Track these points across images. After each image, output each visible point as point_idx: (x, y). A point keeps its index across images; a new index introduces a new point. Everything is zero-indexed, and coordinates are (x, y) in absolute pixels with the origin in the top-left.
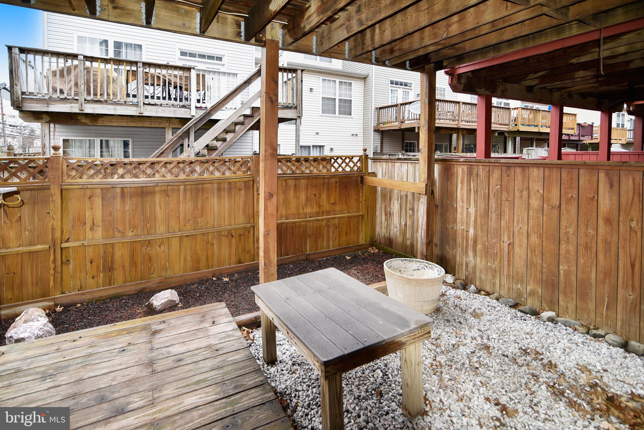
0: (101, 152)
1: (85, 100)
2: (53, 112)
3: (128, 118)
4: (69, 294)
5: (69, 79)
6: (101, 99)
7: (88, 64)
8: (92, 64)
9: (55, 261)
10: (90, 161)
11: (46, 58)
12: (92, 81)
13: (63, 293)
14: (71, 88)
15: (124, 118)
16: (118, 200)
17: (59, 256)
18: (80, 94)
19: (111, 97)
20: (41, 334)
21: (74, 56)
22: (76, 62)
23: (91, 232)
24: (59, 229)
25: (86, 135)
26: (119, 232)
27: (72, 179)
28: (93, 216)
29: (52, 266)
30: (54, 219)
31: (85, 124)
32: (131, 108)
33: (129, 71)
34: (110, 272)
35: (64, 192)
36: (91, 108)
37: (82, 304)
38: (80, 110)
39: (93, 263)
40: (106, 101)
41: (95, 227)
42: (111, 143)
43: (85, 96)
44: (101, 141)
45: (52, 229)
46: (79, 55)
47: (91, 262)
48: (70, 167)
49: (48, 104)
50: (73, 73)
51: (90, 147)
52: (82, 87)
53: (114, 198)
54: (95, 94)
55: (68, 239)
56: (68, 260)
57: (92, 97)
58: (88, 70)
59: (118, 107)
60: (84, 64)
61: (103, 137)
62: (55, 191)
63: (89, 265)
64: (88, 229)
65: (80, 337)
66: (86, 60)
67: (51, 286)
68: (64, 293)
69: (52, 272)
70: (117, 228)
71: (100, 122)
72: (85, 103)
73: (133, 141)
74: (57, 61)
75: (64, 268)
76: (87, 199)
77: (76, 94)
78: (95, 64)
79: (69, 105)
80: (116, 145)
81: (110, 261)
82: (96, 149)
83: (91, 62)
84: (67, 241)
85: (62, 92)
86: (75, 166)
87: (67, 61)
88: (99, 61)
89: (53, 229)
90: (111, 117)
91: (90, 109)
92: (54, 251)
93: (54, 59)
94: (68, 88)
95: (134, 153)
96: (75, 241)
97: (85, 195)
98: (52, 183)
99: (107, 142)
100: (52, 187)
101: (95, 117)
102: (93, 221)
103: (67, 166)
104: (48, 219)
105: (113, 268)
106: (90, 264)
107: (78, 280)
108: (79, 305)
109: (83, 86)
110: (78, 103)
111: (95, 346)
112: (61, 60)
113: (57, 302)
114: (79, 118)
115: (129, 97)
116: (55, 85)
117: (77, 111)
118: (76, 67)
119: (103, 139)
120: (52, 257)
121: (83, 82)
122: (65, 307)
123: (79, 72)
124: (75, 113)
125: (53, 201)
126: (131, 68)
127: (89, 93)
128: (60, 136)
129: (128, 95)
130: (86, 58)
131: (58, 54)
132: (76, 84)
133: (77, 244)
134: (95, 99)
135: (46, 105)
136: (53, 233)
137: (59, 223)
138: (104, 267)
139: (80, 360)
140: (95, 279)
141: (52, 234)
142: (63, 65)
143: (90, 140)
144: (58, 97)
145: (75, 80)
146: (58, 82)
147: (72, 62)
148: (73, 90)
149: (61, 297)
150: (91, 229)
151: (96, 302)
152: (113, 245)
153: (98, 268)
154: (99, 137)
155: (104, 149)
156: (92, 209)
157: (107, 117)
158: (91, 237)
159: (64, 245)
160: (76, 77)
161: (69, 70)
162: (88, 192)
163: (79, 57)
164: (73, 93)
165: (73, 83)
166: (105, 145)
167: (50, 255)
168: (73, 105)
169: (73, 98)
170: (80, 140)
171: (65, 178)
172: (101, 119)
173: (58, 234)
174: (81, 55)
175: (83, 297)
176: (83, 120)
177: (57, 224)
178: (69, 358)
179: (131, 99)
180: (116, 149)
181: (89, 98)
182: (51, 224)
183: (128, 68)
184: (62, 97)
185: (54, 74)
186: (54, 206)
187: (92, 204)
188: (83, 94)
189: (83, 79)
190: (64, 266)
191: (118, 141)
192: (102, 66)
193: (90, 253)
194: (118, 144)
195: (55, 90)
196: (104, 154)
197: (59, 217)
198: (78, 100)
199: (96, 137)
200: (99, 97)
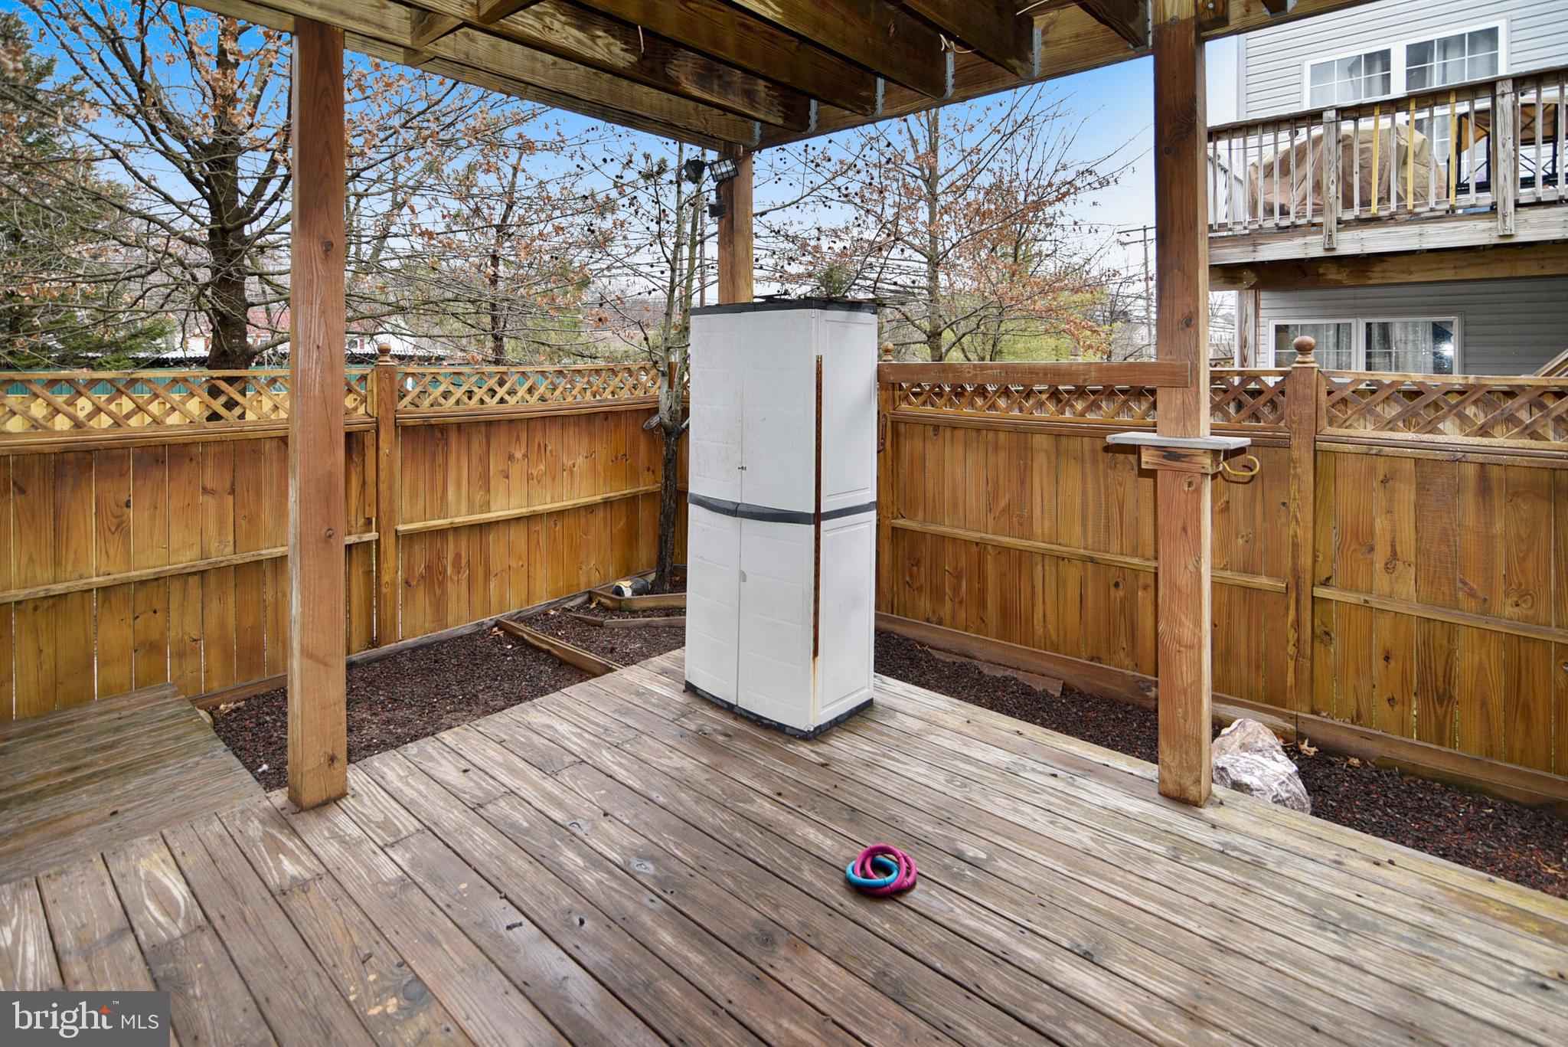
0: (1369, 355)
1: (1339, 222)
2: (1263, 262)
3: (1460, 255)
4: (1329, 721)
5: (1303, 173)
6: (1382, 213)
7: (1347, 127)
8: (1356, 126)
9: (1297, 625)
10: (1387, 382)
11: (1252, 141)
12: (1356, 168)
13: (1314, 712)
14: (1305, 198)
15: (1448, 256)
16: (1469, 501)
17: (1307, 615)
18: (1327, 208)
19: (1410, 202)
20: (1285, 795)
21: (1313, 117)
22: (1317, 131)
23: (1387, 577)
24: (1310, 547)
25: (1329, 312)
26: (1472, 594)
27: (1340, 426)
28: (1393, 531)
29: (1292, 636)
30: (1297, 522)
31: (1337, 285)
32: (1470, 224)
33: (1466, 115)
34: (1441, 703)
35: (1319, 458)
36: (1353, 241)
37: (1364, 763)
38: (1327, 250)
39: (1392, 662)
40: (1392, 217)
41: (1399, 565)
42: (1397, 333)
43: (1339, 212)
44: (1369, 325)
45: (1293, 544)
46: (1325, 110)
47: (1387, 659)
48: (1336, 397)
49: (1255, 245)
50: (1310, 158)
51: (1338, 345)
52: (1333, 190)
53: (1458, 491)
54: (1365, 203)
55: (1328, 579)
56: (1327, 633)
57: (1356, 211)
58: (1345, 143)
59: (1431, 228)
60: (1338, 129)
61: (1375, 315)
62: (1302, 454)
63: (1378, 663)
64: (1379, 566)
65: (1391, 862)
66: (1344, 119)
67: (1289, 684)
68: (1317, 713)
69: (1291, 650)
70: (1464, 583)
71: (1376, 276)
72: (1338, 230)
73: (1465, 324)
74: (1276, 138)
75: (1316, 650)
76: (1376, 484)
77: (1318, 210)
78: (1366, 124)
79: (1299, 241)
80: (1411, 337)
81: (1440, 673)
82: (1353, 350)
83: (1356, 120)
84: (1326, 583)
85: (1284, 212)
86: (1347, 393)
87: (1297, 133)
88: (1377, 112)
89: (1295, 546)
90: (1405, 258)
91: (1350, 244)
92: (1298, 601)
93: (1268, 138)
94: (1298, 199)
95: (1469, 360)
96: (1344, 588)
97: (1372, 471)
98: (1295, 433)
99: (1385, 328)
100: (1294, 442)
101: (1363, 264)
102: (1393, 547)
103: (1329, 393)
104: (1284, 520)
105: (1451, 697)
106: (1382, 662)
107: (1351, 693)
108: (1355, 761)
109: (1333, 188)
110: (1321, 233)
111: (1442, 914)
112: (1284, 135)
113: (1304, 729)
114: (1321, 271)
115: (1467, 191)
116: (1270, 198)
117: (1317, 252)
118: (1318, 141)
119: (1374, 320)
120: (1292, 613)
121: (1333, 177)
122: (1320, 751)
123: (1325, 152)
124: (1313, 259)
125: (1296, 476)
126: (1472, 105)
127: (1348, 203)
128: (1270, 318)
129: (1462, 188)
130: (1344, 113)
131: (1275, 124)
132: (1318, 187)
133: (1352, 598)
134: (1364, 216)
135: (1251, 248)
136: (1295, 557)
137: (1310, 535)
138: (1422, 682)
139: (1405, 931)
140: (1398, 708)
141: (1293, 557)
142: (1287, 146)
143: (1338, 325)
144: (1277, 225)
145: (1314, 175)
146: (1276, 188)
147: (1309, 132)
148: (1309, 201)
149: (1313, 720)
150: (1386, 568)
151: (1402, 774)
152: (1451, 629)
153: (1405, 681)
154: (1364, 315)
155: (1377, 349)
156: (1390, 512)
157: (1396, 260)
158: (1386, 588)
159: (1321, 592)
160: (1319, 168)
161: (1301, 152)
162: (1382, 468)
163: (1325, 114)
164: (1309, 208)
165: (1309, 184)
166: (1379, 339)
167: (1287, 608)
168: (1309, 239)
169: (1309, 222)
170: (1314, 326)
171: (1324, 422)
172: (1378, 268)
173: (1306, 560)
174: (1331, 108)
175: (1366, 745)
176: (1333, 274)
177: (1305, 535)
178: (1371, 905)
179: (1472, 197)
180: (1410, 346)
181: (1348, 216)
182: (1291, 532)
183: (1463, 108)
184: (1285, 223)
185: (1269, 170)
186: (1299, 491)
187: (1391, 500)
188: (1334, 209)
189: (1333, 168)
190: (1317, 644)
191: (1415, 325)
192: (1385, 122)
193: (1384, 633)
194: (1415, 332)
195: (1269, 211)
196: (1376, 360)
197: (1310, 517)
198: (1320, 225)
199: (1356, 316)
200: (1374, 208)
